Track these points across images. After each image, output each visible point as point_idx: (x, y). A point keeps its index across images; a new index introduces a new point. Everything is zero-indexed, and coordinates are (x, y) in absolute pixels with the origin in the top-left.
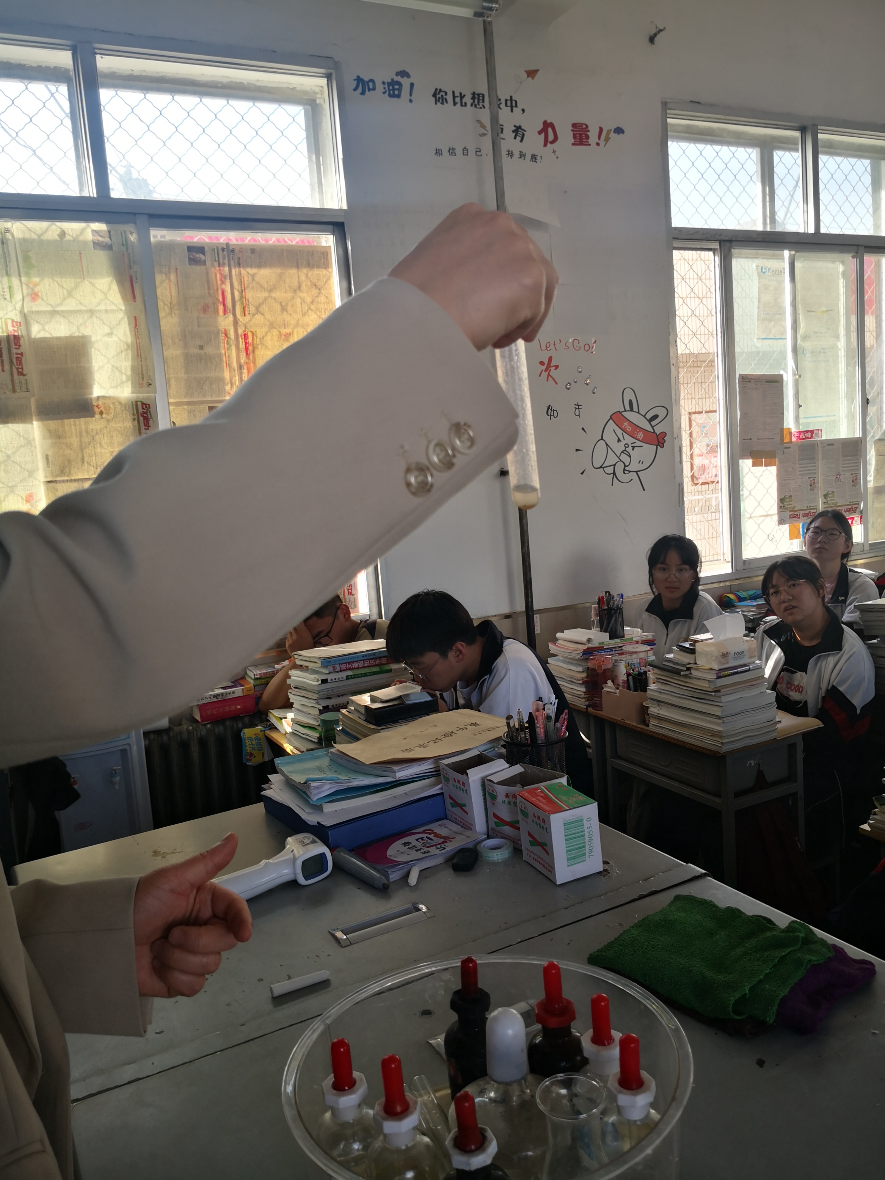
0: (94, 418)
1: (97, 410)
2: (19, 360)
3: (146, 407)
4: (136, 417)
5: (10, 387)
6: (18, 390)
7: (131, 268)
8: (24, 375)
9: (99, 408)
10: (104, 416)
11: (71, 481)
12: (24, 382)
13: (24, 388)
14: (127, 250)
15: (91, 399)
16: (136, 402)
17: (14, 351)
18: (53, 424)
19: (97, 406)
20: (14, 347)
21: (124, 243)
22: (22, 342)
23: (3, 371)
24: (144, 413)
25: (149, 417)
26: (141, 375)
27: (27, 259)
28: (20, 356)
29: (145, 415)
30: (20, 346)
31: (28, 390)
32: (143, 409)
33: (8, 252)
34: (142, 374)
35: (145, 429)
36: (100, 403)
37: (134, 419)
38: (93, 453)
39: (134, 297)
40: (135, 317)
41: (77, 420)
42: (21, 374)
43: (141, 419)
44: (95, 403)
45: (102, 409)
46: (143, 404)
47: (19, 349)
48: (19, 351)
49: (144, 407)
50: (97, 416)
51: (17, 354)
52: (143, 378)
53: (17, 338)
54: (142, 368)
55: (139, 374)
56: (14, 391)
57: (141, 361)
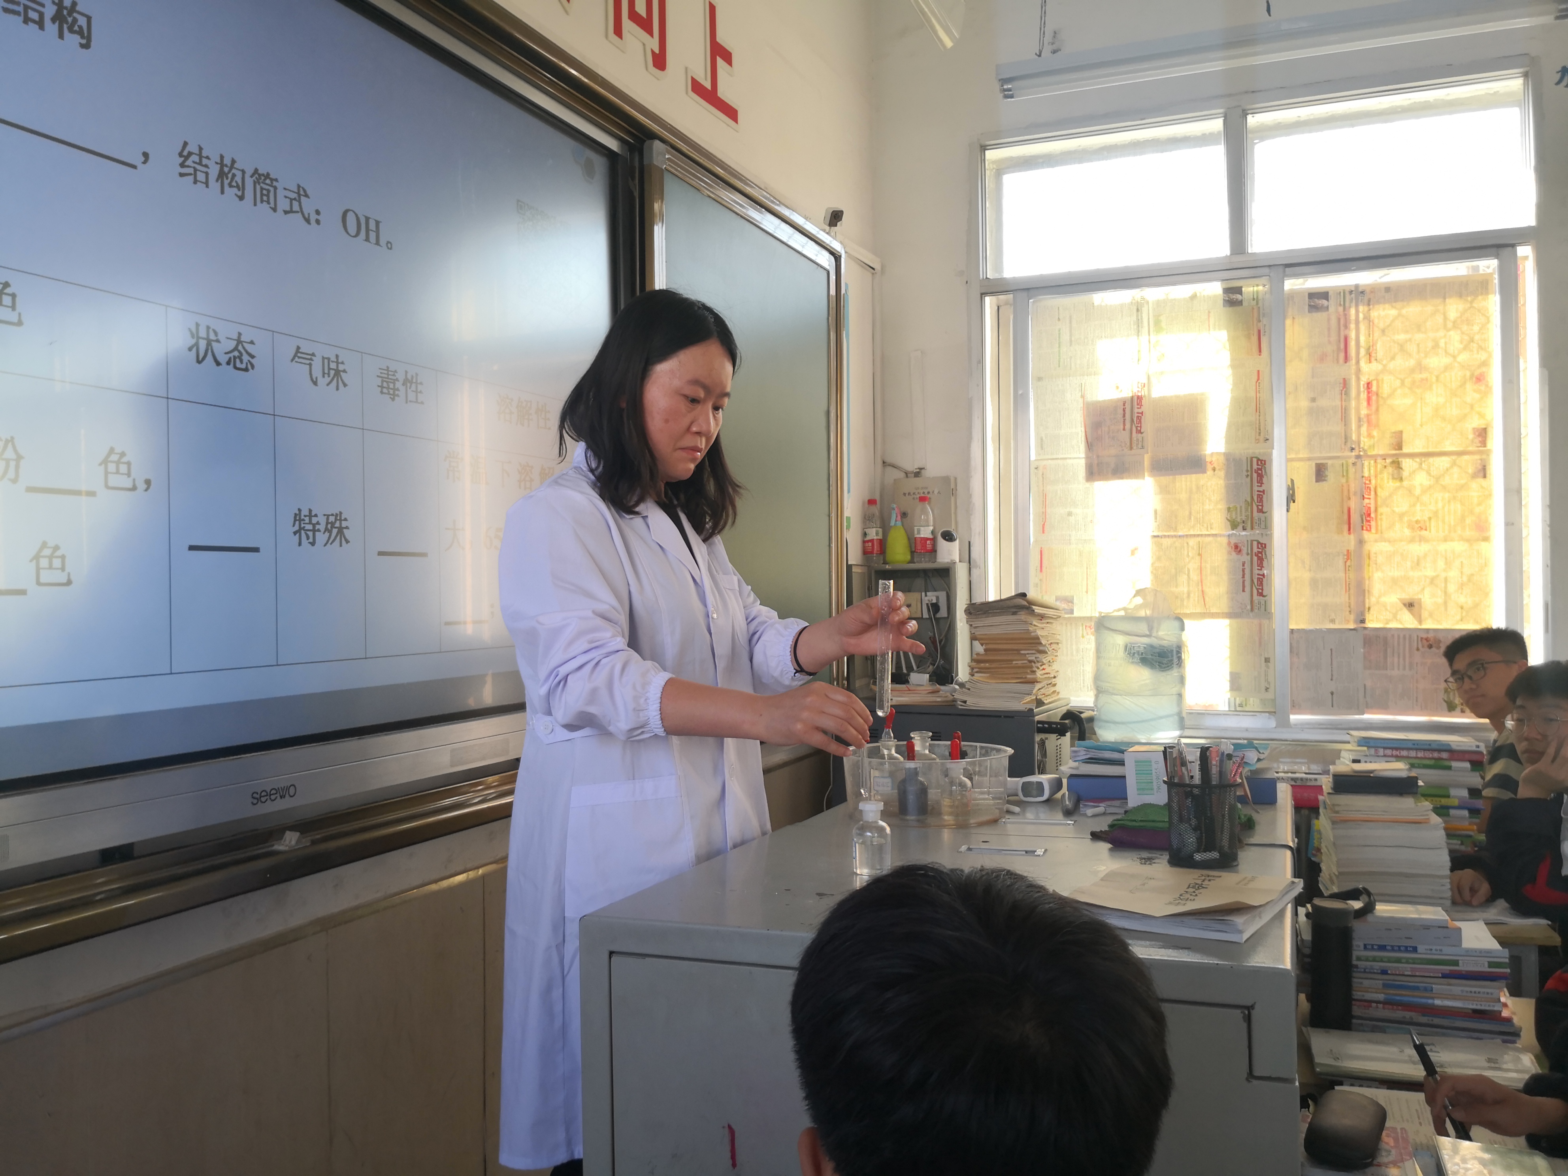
0: (1206, 475)
1: (1209, 467)
2: (1139, 419)
3: (1261, 463)
4: (1249, 473)
5: (1128, 444)
6: (1134, 448)
7: (1259, 321)
8: (1142, 433)
9: (1212, 465)
10: (1216, 472)
11: (1176, 536)
12: (1140, 439)
13: (1140, 446)
14: (1257, 303)
15: (1205, 455)
16: (1252, 458)
17: (1136, 410)
18: (1165, 480)
19: (1210, 463)
20: (1136, 406)
21: (1255, 297)
22: (1143, 402)
23: (1124, 429)
24: (1259, 469)
25: (1263, 474)
26: (1258, 430)
27: (1157, 323)
28: (1140, 415)
29: (1260, 472)
30: (1141, 405)
31: (1143, 447)
32: (1258, 465)
33: (1142, 319)
34: (1260, 429)
35: (1258, 486)
36: (1214, 459)
37: (1247, 476)
38: (1201, 509)
39: (1260, 351)
40: (1259, 371)
41: (1188, 476)
42: (1140, 432)
43: (1255, 475)
44: (1208, 459)
45: (1215, 465)
46: (1258, 460)
47: (1140, 408)
48: (1140, 411)
49: (1259, 464)
50: (1210, 472)
51: (1138, 413)
52: (1260, 433)
53: (1140, 398)
54: (1259, 423)
55: (1256, 428)
56: (1131, 448)
57: (1259, 415)
